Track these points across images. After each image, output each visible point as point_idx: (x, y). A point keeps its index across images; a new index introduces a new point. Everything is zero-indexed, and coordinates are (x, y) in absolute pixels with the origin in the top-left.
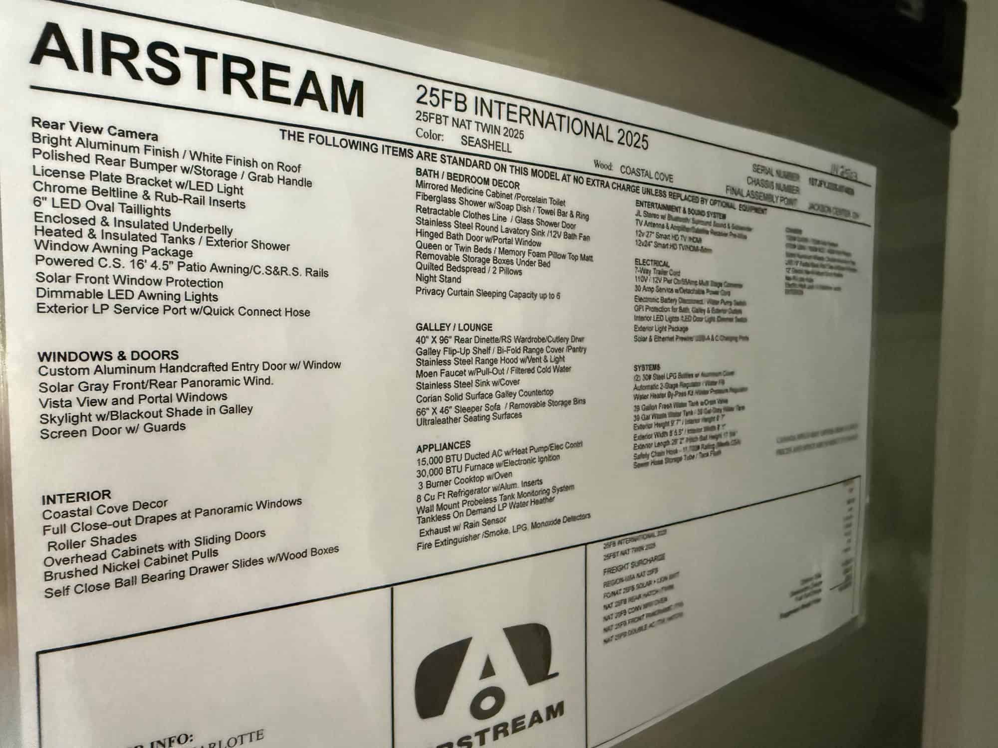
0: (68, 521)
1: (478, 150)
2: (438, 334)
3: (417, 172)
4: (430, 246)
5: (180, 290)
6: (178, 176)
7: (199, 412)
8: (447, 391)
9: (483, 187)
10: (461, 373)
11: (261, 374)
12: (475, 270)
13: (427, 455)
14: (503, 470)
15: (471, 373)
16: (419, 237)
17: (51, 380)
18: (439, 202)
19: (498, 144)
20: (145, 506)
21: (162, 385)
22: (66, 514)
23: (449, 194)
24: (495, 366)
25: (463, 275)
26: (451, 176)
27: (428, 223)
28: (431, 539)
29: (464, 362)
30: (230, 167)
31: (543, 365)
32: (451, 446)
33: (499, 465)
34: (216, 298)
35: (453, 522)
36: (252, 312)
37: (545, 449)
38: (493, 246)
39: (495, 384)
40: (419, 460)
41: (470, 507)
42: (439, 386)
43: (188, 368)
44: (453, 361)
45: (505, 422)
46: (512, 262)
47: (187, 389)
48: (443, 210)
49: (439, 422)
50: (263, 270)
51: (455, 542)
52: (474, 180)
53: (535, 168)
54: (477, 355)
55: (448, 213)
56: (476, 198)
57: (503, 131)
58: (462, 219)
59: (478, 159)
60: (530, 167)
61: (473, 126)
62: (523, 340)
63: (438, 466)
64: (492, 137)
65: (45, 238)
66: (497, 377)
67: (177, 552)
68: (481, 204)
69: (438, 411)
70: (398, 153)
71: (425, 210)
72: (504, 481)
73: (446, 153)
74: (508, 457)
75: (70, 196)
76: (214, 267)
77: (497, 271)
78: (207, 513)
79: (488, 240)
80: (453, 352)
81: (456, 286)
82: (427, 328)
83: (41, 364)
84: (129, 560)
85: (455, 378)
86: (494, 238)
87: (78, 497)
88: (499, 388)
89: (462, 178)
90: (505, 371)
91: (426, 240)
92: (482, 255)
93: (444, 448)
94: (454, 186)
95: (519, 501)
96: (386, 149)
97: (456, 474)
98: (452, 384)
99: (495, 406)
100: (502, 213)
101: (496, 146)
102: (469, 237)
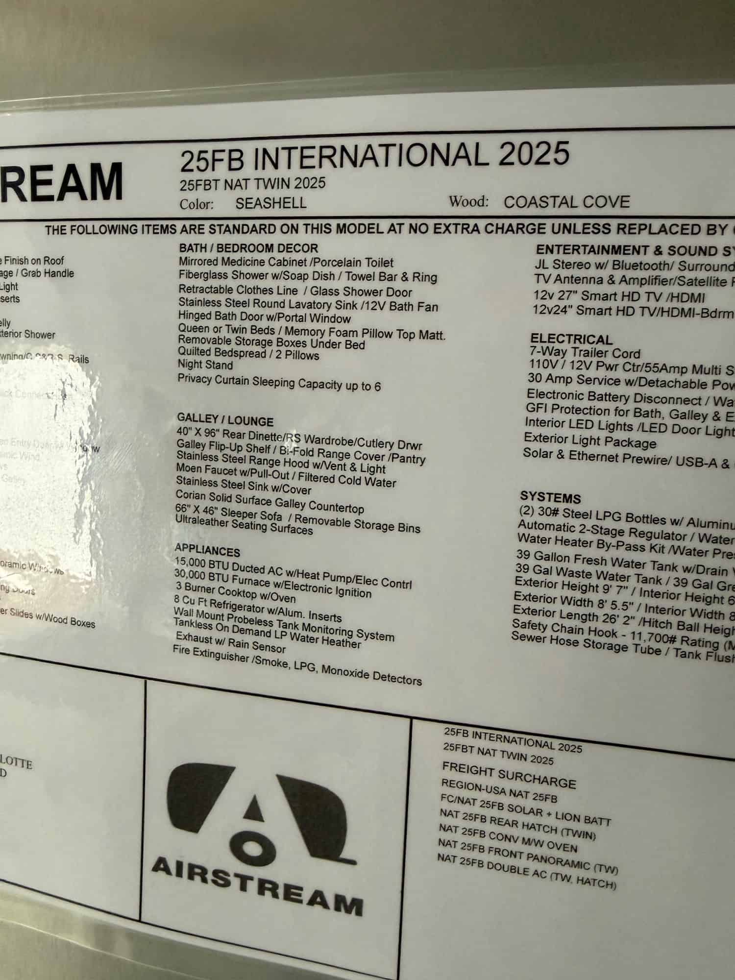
1: (258, 212)
2: (203, 426)
3: (181, 248)
4: (194, 329)
8: (212, 489)
9: (265, 256)
10: (230, 472)
11: (33, 451)
12: (251, 354)
13: (187, 554)
14: (282, 592)
15: (244, 473)
16: (182, 320)
18: (206, 279)
19: (286, 200)
23: (220, 269)
24: (275, 467)
25: (235, 360)
26: (221, 248)
27: (192, 303)
28: (190, 645)
29: (234, 460)
30: (8, 267)
31: (349, 474)
32: (216, 551)
33: (277, 585)
35: (215, 634)
37: (347, 580)
38: (276, 325)
39: (275, 489)
40: (177, 558)
41: (237, 623)
42: (203, 483)
44: (220, 457)
45: (287, 536)
46: (304, 344)
48: (211, 287)
49: (201, 522)
50: (34, 357)
51: (218, 657)
52: (252, 248)
53: (342, 222)
54: (252, 454)
55: (217, 291)
56: (257, 269)
57: (293, 183)
58: (235, 296)
59: (258, 223)
60: (334, 223)
61: (252, 184)
62: (319, 441)
63: (200, 569)
64: (277, 194)
66: (279, 482)
68: (261, 276)
69: (201, 509)
70: (159, 231)
71: (189, 290)
72: (284, 605)
73: (216, 222)
74: (289, 578)
77: (283, 355)
79: (270, 318)
80: (221, 447)
81: (226, 373)
82: (190, 419)
85: (223, 477)
86: (279, 316)
88: (280, 494)
89: (236, 248)
90: (290, 476)
91: (191, 323)
92: (261, 337)
93: (207, 551)
94: (226, 259)
95: (304, 633)
96: (146, 228)
97: (222, 584)
98: (219, 483)
99: (275, 515)
100: (291, 284)
101: (284, 202)
102: (244, 316)
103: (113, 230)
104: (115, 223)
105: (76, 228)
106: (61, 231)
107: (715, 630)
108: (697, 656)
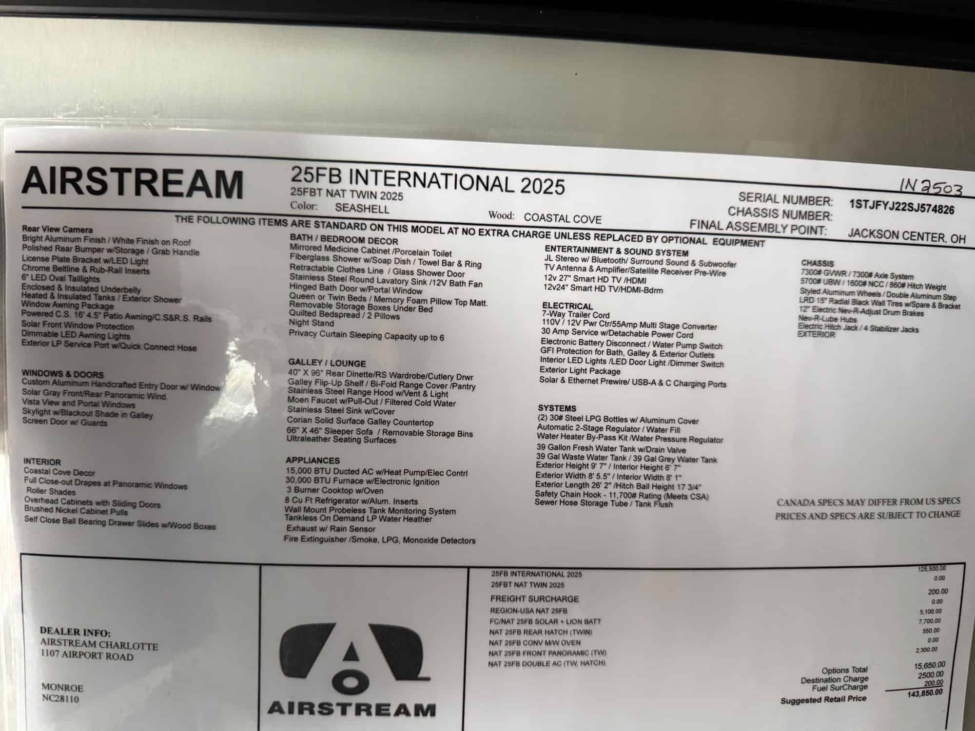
0: (38, 476)
1: (353, 214)
2: (310, 368)
3: (292, 237)
4: (303, 297)
5: (106, 332)
6: (105, 255)
7: (116, 415)
8: (318, 415)
9: (359, 246)
10: (332, 401)
11: (159, 392)
12: (348, 315)
13: (296, 465)
14: (373, 487)
15: (342, 401)
16: (293, 290)
17: (29, 387)
18: (312, 261)
19: (374, 207)
20: (81, 473)
21: (92, 395)
22: (36, 472)
23: (323, 253)
24: (367, 396)
25: (336, 319)
26: (324, 238)
27: (301, 278)
28: (298, 534)
29: (336, 392)
30: (139, 246)
31: (422, 399)
32: (320, 461)
33: (369, 482)
34: (128, 337)
35: (319, 524)
36: (154, 347)
37: (422, 473)
38: (367, 295)
39: (367, 412)
40: (288, 469)
41: (337, 514)
42: (310, 410)
43: (109, 385)
44: (324, 391)
45: (377, 445)
46: (388, 308)
47: (108, 399)
48: (316, 267)
49: (309, 439)
50: (162, 317)
51: (322, 541)
52: (348, 240)
53: (415, 225)
54: (349, 387)
55: (321, 269)
56: (352, 255)
57: (379, 196)
58: (335, 274)
59: (352, 222)
60: (409, 225)
61: (348, 194)
62: (400, 376)
63: (307, 475)
64: (368, 202)
65: (27, 299)
66: (370, 407)
67: (101, 508)
68: (356, 260)
69: (308, 430)
70: (273, 223)
71: (298, 268)
72: (374, 496)
73: (320, 220)
74: (379, 476)
75: (41, 272)
76: (128, 316)
77: (373, 316)
78: (121, 485)
79: (363, 290)
80: (324, 383)
81: (328, 329)
82: (299, 363)
83: (24, 377)
84: (71, 507)
85: (326, 405)
86: (370, 288)
87: (43, 462)
88: (372, 416)
89: (336, 239)
90: (379, 402)
91: (300, 292)
92: (356, 303)
93: (313, 461)
94: (328, 247)
95: (390, 515)
96: (262, 221)
97: (324, 484)
98: (323, 410)
99: (367, 431)
100: (379, 266)
101: (373, 209)
102: (343, 288)
103: (234, 221)
104: (236, 216)
105: (202, 218)
106: (189, 220)
107: (659, 487)
108: (649, 504)
